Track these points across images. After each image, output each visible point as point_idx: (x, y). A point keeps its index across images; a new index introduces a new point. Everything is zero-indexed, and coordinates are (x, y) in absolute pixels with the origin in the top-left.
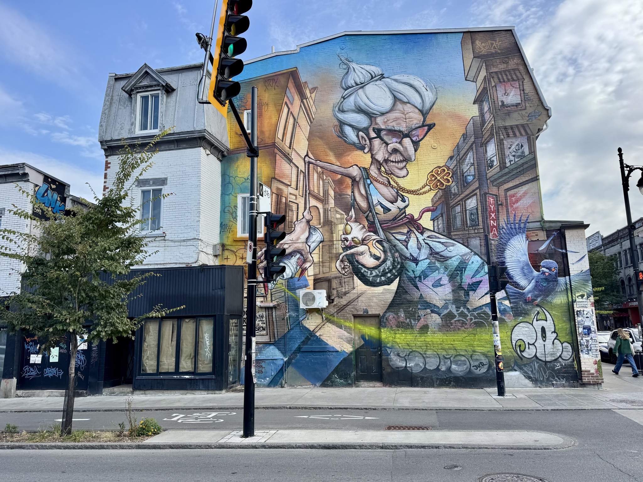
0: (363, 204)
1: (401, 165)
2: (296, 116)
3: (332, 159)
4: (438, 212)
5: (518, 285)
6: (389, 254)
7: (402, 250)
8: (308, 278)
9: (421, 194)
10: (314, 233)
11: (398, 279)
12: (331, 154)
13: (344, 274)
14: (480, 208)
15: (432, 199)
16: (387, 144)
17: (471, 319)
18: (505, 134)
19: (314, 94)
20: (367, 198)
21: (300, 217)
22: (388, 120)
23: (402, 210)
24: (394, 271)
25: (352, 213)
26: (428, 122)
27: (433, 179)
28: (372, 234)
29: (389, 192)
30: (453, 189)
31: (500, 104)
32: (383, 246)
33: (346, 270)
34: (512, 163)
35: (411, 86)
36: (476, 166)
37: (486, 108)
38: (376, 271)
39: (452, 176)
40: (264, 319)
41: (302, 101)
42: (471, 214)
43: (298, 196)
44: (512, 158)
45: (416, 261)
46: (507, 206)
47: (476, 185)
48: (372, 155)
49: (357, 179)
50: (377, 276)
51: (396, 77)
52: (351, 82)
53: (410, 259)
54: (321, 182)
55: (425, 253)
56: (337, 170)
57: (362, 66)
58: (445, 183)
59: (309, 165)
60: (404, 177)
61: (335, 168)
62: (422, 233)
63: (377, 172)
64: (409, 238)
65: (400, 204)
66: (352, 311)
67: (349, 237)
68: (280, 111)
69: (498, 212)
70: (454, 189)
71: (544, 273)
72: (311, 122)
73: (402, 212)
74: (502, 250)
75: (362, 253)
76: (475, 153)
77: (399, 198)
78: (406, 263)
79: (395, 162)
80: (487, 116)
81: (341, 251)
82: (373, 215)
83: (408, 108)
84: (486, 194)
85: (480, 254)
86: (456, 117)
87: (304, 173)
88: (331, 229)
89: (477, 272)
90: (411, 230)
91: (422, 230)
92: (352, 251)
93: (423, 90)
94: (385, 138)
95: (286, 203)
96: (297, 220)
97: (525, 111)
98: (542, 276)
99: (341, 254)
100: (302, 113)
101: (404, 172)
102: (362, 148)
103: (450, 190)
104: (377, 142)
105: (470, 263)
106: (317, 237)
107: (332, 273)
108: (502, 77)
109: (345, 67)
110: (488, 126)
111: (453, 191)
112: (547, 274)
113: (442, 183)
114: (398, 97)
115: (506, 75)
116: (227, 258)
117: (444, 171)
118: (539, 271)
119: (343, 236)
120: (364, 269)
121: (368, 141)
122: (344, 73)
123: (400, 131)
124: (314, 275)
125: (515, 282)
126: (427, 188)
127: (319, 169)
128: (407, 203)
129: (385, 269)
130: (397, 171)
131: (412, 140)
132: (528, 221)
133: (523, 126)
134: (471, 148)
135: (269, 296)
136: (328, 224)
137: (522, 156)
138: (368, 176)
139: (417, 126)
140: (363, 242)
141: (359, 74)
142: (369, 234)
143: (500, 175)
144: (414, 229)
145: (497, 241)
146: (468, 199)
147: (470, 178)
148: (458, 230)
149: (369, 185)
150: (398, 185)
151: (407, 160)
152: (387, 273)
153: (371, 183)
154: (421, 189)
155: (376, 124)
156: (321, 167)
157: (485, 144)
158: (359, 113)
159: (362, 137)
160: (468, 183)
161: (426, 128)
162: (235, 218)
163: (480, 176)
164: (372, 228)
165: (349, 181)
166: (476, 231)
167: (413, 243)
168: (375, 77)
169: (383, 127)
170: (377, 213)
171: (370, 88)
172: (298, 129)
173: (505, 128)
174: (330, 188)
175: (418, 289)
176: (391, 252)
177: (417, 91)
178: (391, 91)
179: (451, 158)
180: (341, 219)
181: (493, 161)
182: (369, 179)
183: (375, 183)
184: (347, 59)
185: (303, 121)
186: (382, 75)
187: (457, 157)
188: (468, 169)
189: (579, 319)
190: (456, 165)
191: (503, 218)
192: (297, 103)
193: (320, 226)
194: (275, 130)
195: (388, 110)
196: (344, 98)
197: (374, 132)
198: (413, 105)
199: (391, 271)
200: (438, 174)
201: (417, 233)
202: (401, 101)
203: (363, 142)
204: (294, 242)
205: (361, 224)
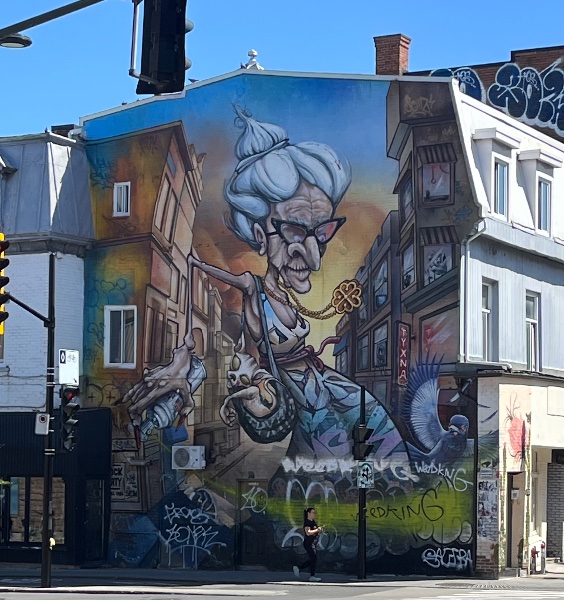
0: (256, 329)
1: (303, 275)
2: (178, 197)
3: (220, 261)
4: (343, 344)
5: (423, 446)
6: (282, 399)
7: (297, 394)
8: (187, 428)
9: (324, 318)
11: (291, 434)
12: (219, 254)
13: (228, 425)
14: (390, 342)
15: (337, 326)
16: (288, 244)
18: (426, 239)
19: (202, 163)
20: (261, 319)
21: (181, 343)
22: (290, 209)
23: (301, 339)
24: (287, 423)
25: (242, 340)
26: (338, 215)
27: (339, 297)
28: (264, 371)
29: (286, 313)
30: (361, 314)
31: (425, 196)
32: (276, 389)
33: (232, 419)
34: (432, 280)
36: (390, 283)
37: (408, 200)
38: (267, 422)
39: (362, 296)
40: (136, 481)
41: (186, 173)
42: (380, 349)
43: (178, 313)
44: (432, 274)
45: (312, 410)
46: (420, 342)
47: (388, 309)
48: (269, 258)
49: (250, 293)
50: (267, 429)
51: (303, 145)
52: (248, 149)
53: (306, 408)
54: (206, 294)
55: (322, 401)
57: (262, 125)
58: (353, 305)
59: (192, 270)
60: (306, 292)
61: (223, 274)
62: (322, 373)
63: (274, 284)
64: (306, 378)
65: (299, 330)
66: (236, 475)
67: (237, 374)
68: (159, 187)
69: (410, 349)
70: (363, 314)
71: (453, 432)
72: (197, 205)
73: (301, 342)
75: (251, 397)
76: (389, 264)
77: (299, 323)
78: (301, 413)
79: (296, 270)
80: (408, 211)
81: (227, 393)
82: (266, 345)
83: (315, 193)
84: (398, 322)
86: (372, 209)
87: (187, 280)
88: (216, 363)
89: (381, 427)
90: (309, 368)
91: (323, 369)
92: (240, 393)
93: (334, 167)
94: (286, 234)
95: (163, 322)
96: (177, 348)
97: (453, 207)
98: (450, 437)
100: (185, 191)
101: (304, 286)
102: (257, 248)
103: (358, 315)
104: (275, 239)
105: (373, 415)
106: (199, 372)
107: (216, 422)
108: (432, 154)
109: (241, 124)
110: (407, 226)
111: (361, 317)
112: (456, 434)
113: (349, 304)
114: (304, 175)
115: (436, 153)
116: (92, 397)
117: (353, 286)
118: (447, 429)
119: (230, 373)
120: (252, 419)
121: (264, 238)
122: (241, 134)
123: (304, 226)
124: (194, 425)
125: (421, 443)
126: (332, 310)
127: (204, 275)
128: (307, 329)
129: (276, 419)
130: (298, 283)
132: (443, 362)
133: (448, 228)
134: (385, 257)
135: (141, 450)
136: (213, 355)
137: (443, 272)
138: (264, 289)
139: (325, 219)
140: (253, 381)
141: (258, 136)
142: (260, 370)
143: (416, 297)
144: (313, 367)
146: (377, 328)
147: (382, 299)
148: (362, 371)
149: (263, 302)
150: (298, 303)
151: (310, 268)
152: (279, 425)
153: (266, 298)
154: (324, 311)
155: (276, 213)
156: (206, 272)
157: (401, 253)
158: (255, 196)
159: (258, 231)
160: (379, 306)
161: (335, 223)
162: (102, 340)
163: (394, 298)
164: (265, 363)
165: (240, 294)
166: (384, 373)
167: (310, 386)
168: (278, 142)
169: (284, 219)
170: (271, 343)
171: (271, 159)
172: (180, 214)
173: (428, 230)
174: (216, 304)
175: (313, 448)
176: (285, 397)
177: (328, 169)
178: (296, 167)
179: (362, 269)
180: (229, 348)
181: (410, 277)
182: (264, 292)
183: (270, 298)
184: (244, 112)
185: (187, 205)
186: (287, 140)
187: (369, 268)
188: (381, 286)
189: (480, 492)
190: (367, 280)
191: (414, 357)
192: (181, 174)
193: (202, 357)
194: (152, 216)
195: (291, 194)
196: (238, 172)
197: (273, 224)
198: (321, 190)
199: (283, 423)
200: (346, 292)
201: (317, 373)
202: (307, 182)
203: (259, 239)
204: (172, 378)
205: (251, 357)
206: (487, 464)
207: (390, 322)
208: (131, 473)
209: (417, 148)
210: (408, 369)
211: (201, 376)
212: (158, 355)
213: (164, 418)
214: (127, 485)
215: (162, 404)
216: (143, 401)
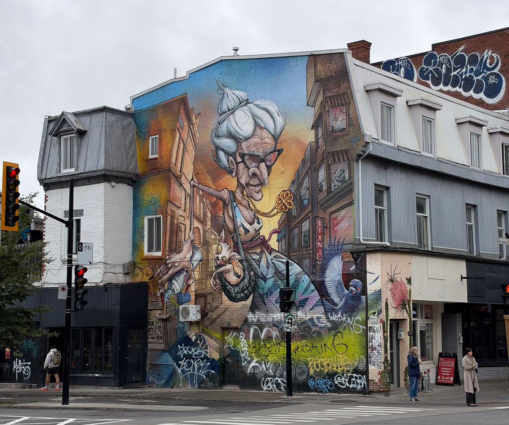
0: (231, 226)
1: (258, 189)
2: (185, 141)
3: (210, 183)
4: (282, 234)
5: (333, 302)
6: (247, 272)
7: (256, 268)
8: (191, 294)
9: (271, 217)
10: (196, 253)
11: (252, 295)
12: (209, 178)
13: (215, 290)
14: (311, 231)
15: (279, 221)
16: (249, 169)
17: (299, 332)
18: (332, 159)
19: (198, 119)
20: (233, 219)
22: (250, 146)
23: (257, 231)
24: (250, 288)
25: (223, 234)
26: (278, 148)
27: (280, 202)
28: (236, 254)
29: (248, 214)
30: (293, 212)
31: (331, 129)
32: (243, 265)
33: (217, 287)
34: (336, 187)
35: (268, 111)
36: (310, 191)
37: (320, 134)
38: (237, 287)
39: (293, 200)
40: (162, 329)
41: (190, 127)
42: (305, 236)
43: (186, 218)
44: (336, 183)
45: (265, 279)
46: (330, 230)
47: (310, 208)
48: (238, 179)
49: (227, 202)
50: (238, 292)
51: (257, 102)
52: (225, 108)
53: (261, 277)
54: (202, 204)
55: (271, 271)
56: (214, 193)
57: (233, 92)
59: (193, 188)
60: (260, 200)
61: (211, 191)
62: (270, 254)
63: (241, 196)
64: (261, 258)
65: (256, 225)
66: (219, 324)
67: (220, 256)
68: (174, 137)
69: (324, 235)
70: (294, 213)
71: (352, 291)
72: (196, 147)
73: (257, 233)
74: (323, 270)
75: (228, 271)
76: (310, 178)
77: (256, 220)
78: (258, 281)
79: (254, 186)
80: (321, 141)
81: (214, 269)
82: (237, 236)
84: (316, 217)
85: (308, 274)
86: (298, 142)
87: (190, 196)
88: (208, 249)
89: (306, 289)
90: (263, 250)
91: (271, 250)
92: (221, 269)
93: (275, 115)
94: (248, 162)
95: (177, 224)
96: (185, 241)
97: (348, 136)
98: (350, 295)
99: (214, 271)
100: (189, 138)
101: (259, 196)
102: (231, 173)
103: (292, 213)
104: (241, 166)
105: (301, 281)
106: (198, 256)
107: (208, 289)
108: (334, 101)
109: (221, 92)
110: (320, 151)
111: (293, 214)
112: (354, 292)
113: (286, 206)
114: (258, 122)
115: (337, 100)
116: (137, 275)
117: (288, 194)
118: (348, 290)
119: (216, 255)
120: (229, 286)
121: (235, 166)
122: (221, 99)
123: (258, 156)
124: (195, 291)
125: (332, 300)
126: (276, 211)
127: (201, 193)
128: (261, 224)
129: (243, 286)
130: (255, 194)
131: (266, 164)
132: (344, 243)
133: (345, 151)
134: (307, 173)
135: (165, 309)
136: (206, 244)
138: (234, 199)
139: (270, 151)
140: (229, 261)
141: (231, 99)
142: (233, 253)
143: (326, 199)
144: (265, 250)
145: (321, 261)
146: (304, 221)
147: (306, 202)
148: (295, 251)
149: (235, 207)
150: (255, 207)
151: (262, 184)
152: (245, 290)
153: (237, 205)
154: (271, 212)
155: (242, 149)
156: (202, 191)
157: (317, 170)
158: (229, 138)
159: (231, 161)
160: (304, 207)
161: (277, 153)
162: (143, 238)
163: (313, 200)
164: (236, 249)
165: (221, 203)
166: (308, 253)
167: (263, 262)
168: (242, 102)
169: (246, 152)
170: (240, 235)
171: (239, 113)
172: (186, 155)
173: (333, 153)
174: (208, 210)
175: (265, 305)
176: (248, 270)
177: (272, 117)
178: (253, 117)
179: (293, 182)
180: (215, 239)
181: (322, 186)
182: (235, 202)
183: (239, 205)
184: (223, 85)
185: (190, 147)
186: (248, 100)
187: (297, 182)
188: (305, 193)
189: (370, 334)
190: (296, 189)
191: (327, 240)
192: (186, 128)
193: (200, 246)
194: (171, 156)
195: (250, 135)
196: (219, 123)
197: (240, 156)
198: (268, 131)
199: (247, 288)
200: (284, 198)
201: (267, 253)
202: (259, 126)
203: (232, 167)
204: (182, 261)
205: (228, 244)
206: (374, 313)
207: (311, 217)
208: (159, 324)
209: (325, 98)
210: (323, 249)
211: (199, 259)
212: (174, 246)
213: (178, 287)
214: (157, 332)
215: (177, 278)
216: (166, 277)
